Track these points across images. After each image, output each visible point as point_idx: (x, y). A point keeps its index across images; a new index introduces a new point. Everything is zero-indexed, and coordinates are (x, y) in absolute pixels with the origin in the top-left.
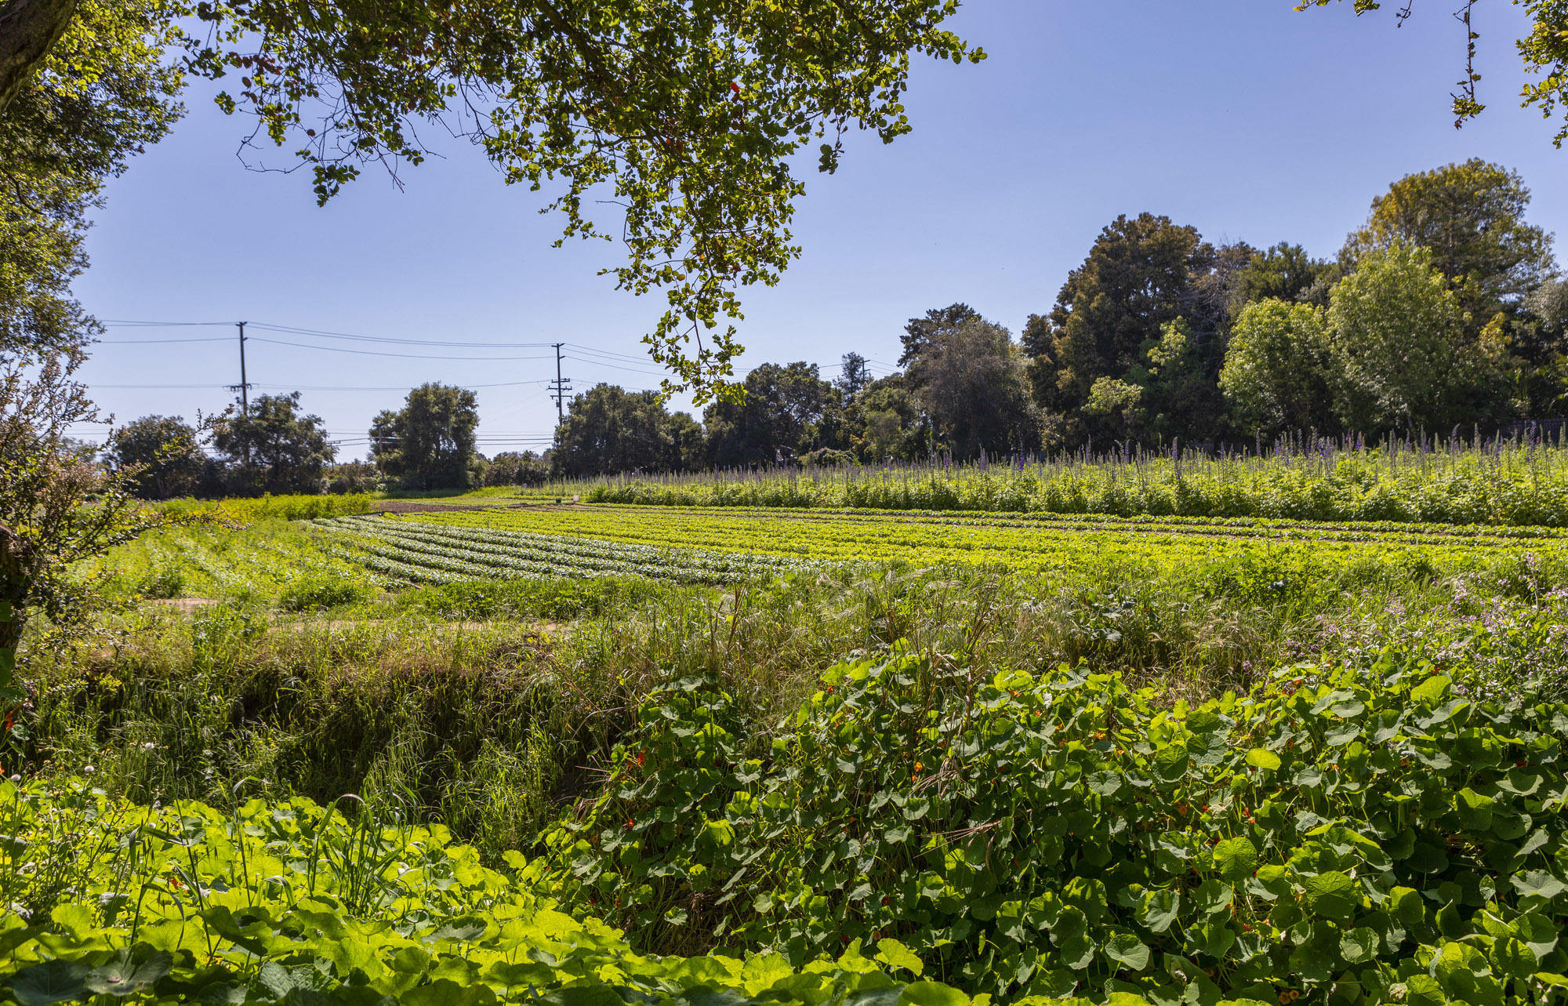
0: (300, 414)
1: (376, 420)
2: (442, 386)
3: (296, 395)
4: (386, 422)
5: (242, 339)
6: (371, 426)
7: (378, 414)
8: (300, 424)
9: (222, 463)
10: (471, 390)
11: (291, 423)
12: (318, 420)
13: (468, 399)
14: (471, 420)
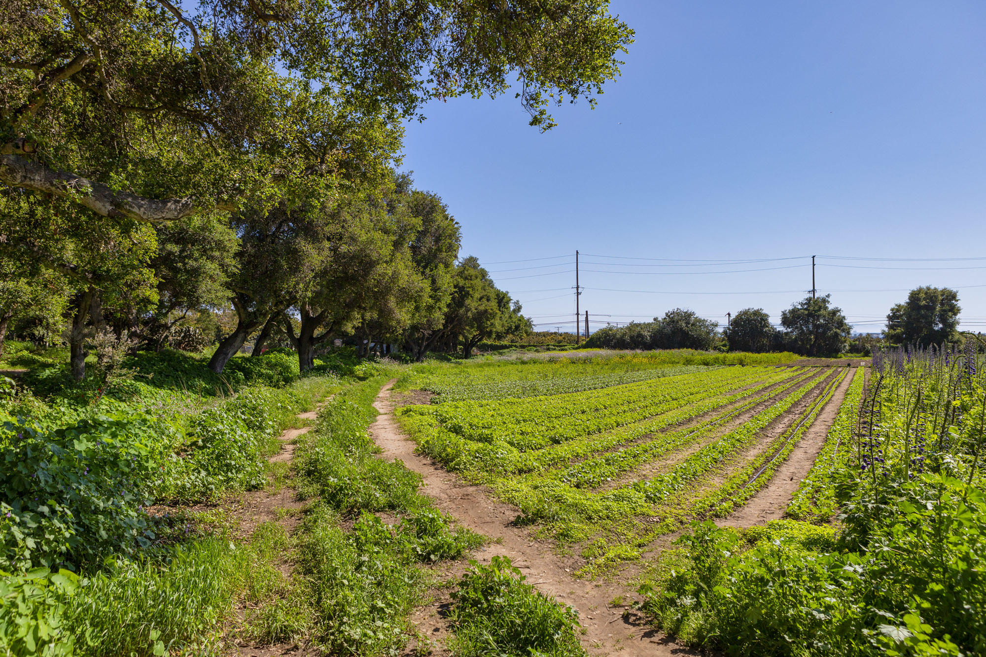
0: (831, 307)
1: (892, 310)
2: (932, 287)
3: (828, 296)
4: (898, 310)
5: (814, 265)
6: (889, 312)
7: (893, 306)
8: (829, 313)
9: (787, 334)
10: (955, 290)
11: (822, 312)
12: (839, 311)
13: (950, 297)
14: (955, 310)
